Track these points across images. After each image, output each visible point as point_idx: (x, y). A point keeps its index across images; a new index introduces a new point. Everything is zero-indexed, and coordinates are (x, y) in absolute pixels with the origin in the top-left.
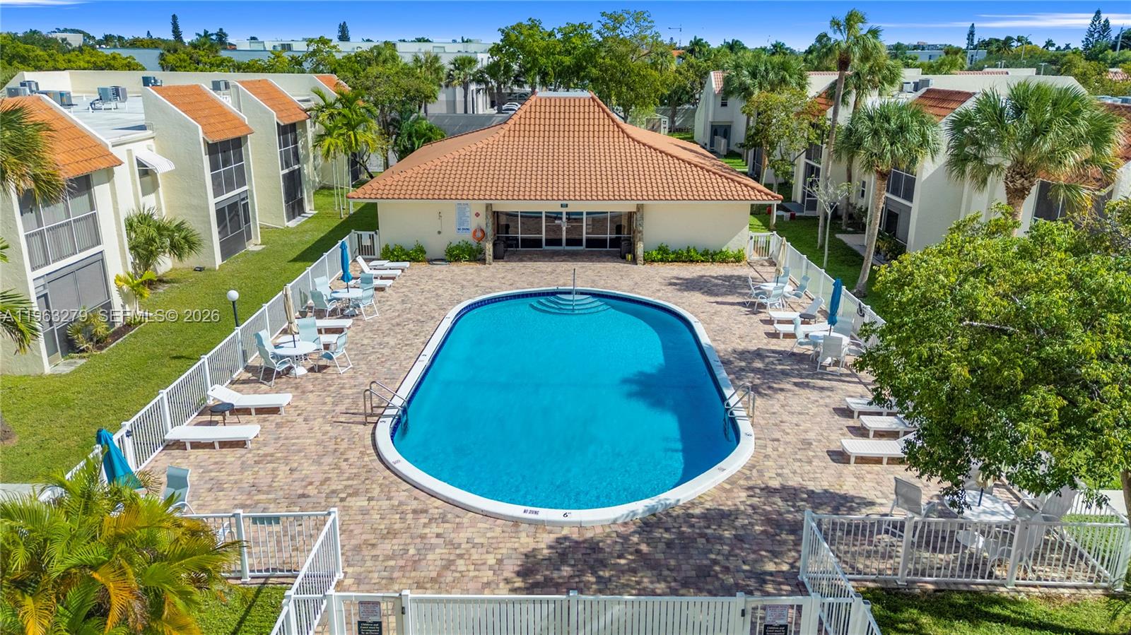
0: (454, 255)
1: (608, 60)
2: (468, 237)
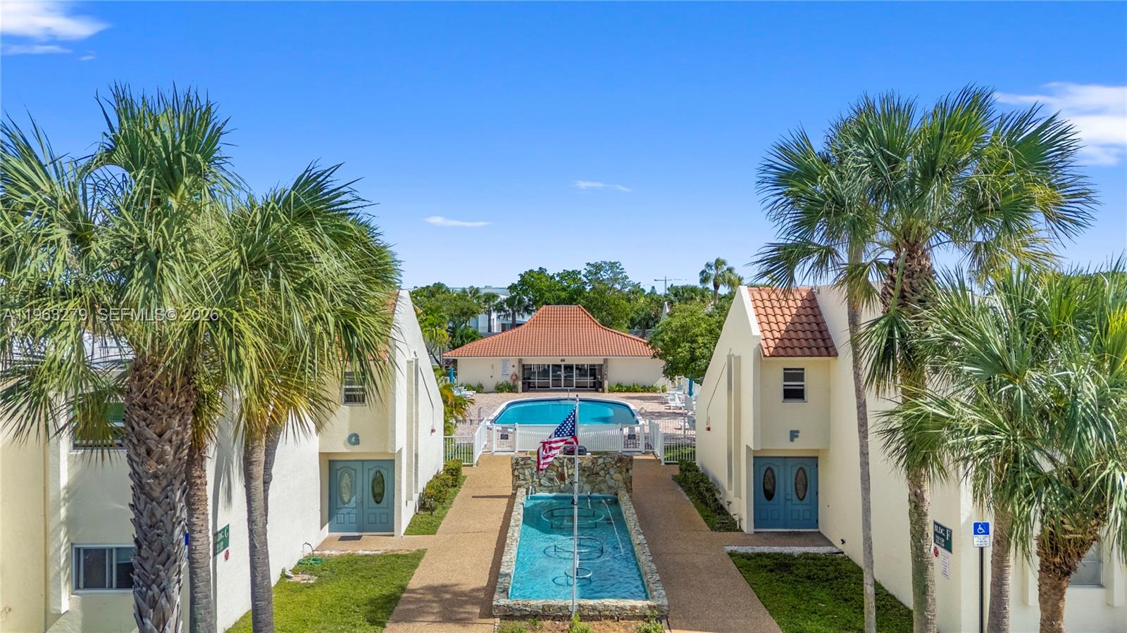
0: (500, 389)
1: (591, 294)
2: (508, 379)
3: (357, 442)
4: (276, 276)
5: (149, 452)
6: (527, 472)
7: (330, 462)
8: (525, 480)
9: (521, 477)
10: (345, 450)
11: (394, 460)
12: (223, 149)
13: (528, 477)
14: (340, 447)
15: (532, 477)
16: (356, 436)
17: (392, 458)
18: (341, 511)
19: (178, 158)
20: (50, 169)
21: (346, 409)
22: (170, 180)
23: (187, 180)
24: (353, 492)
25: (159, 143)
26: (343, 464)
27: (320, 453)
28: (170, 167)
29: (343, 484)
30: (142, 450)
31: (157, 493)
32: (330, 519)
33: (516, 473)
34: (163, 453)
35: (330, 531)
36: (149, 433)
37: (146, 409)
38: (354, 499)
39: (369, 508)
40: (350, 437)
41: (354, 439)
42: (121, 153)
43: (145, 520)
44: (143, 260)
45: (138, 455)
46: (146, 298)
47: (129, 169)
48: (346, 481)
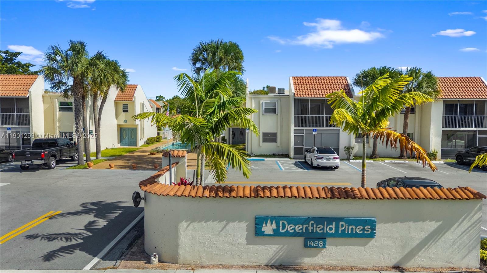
3: (126, 122)
4: (93, 67)
5: (76, 94)
6: (177, 136)
7: (120, 128)
8: (176, 138)
9: (175, 138)
10: (123, 124)
11: (136, 128)
12: (86, 48)
13: (177, 138)
14: (122, 123)
15: (178, 138)
16: (126, 120)
17: (136, 127)
18: (123, 141)
19: (80, 50)
20: (61, 52)
21: (124, 113)
22: (78, 53)
23: (81, 53)
24: (126, 136)
25: (77, 47)
26: (123, 129)
27: (117, 125)
28: (79, 52)
29: (124, 134)
30: (75, 93)
31: (78, 100)
32: (120, 143)
33: (174, 137)
34: (79, 94)
35: (121, 145)
36: (76, 91)
37: (76, 87)
38: (126, 138)
39: (131, 140)
40: (125, 120)
41: (125, 121)
42: (71, 49)
43: (76, 105)
44: (75, 63)
45: (75, 94)
46: (76, 68)
47: (73, 52)
48: (124, 133)
